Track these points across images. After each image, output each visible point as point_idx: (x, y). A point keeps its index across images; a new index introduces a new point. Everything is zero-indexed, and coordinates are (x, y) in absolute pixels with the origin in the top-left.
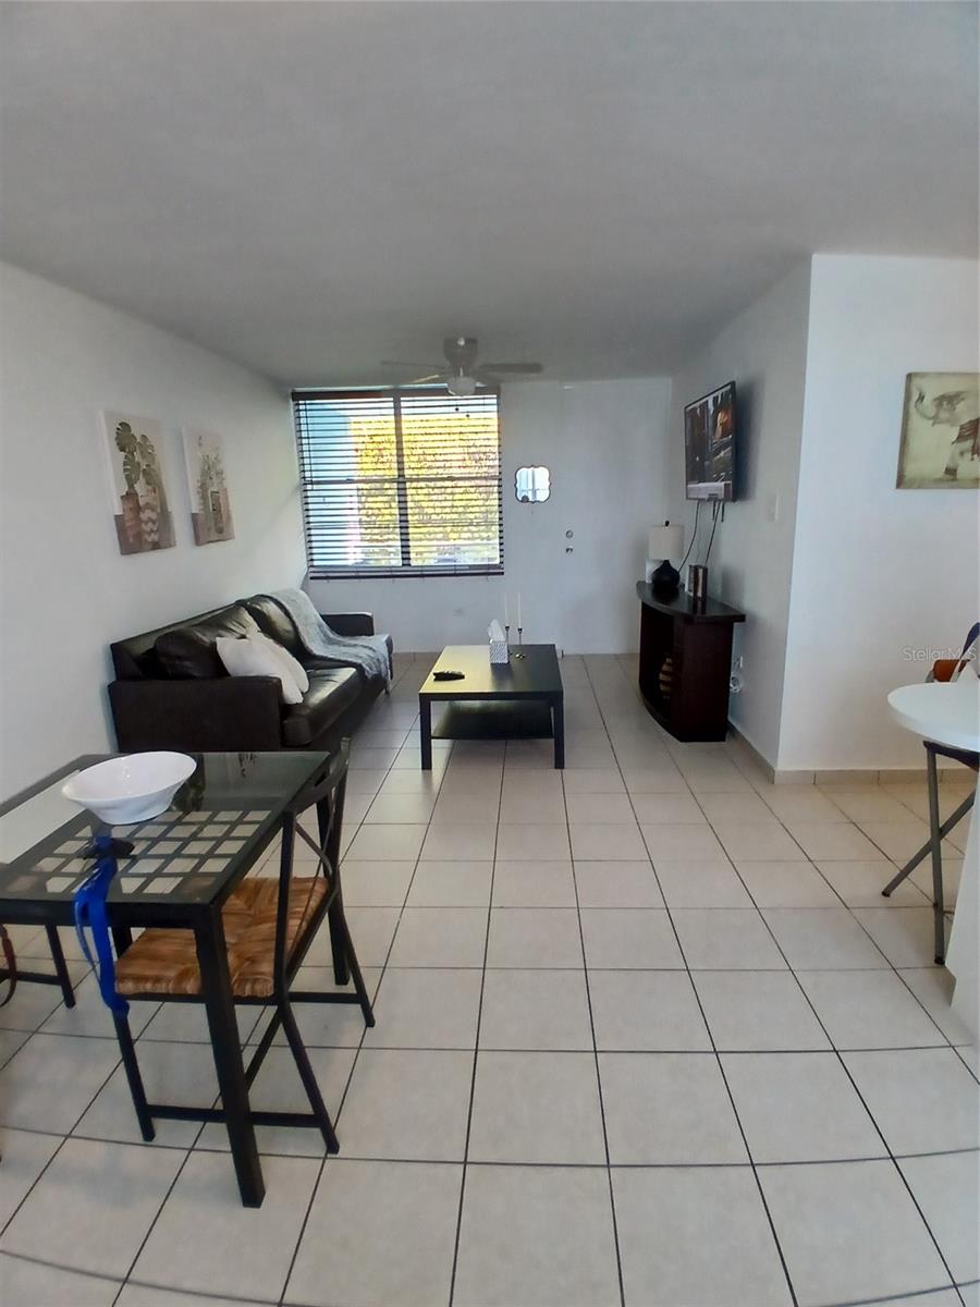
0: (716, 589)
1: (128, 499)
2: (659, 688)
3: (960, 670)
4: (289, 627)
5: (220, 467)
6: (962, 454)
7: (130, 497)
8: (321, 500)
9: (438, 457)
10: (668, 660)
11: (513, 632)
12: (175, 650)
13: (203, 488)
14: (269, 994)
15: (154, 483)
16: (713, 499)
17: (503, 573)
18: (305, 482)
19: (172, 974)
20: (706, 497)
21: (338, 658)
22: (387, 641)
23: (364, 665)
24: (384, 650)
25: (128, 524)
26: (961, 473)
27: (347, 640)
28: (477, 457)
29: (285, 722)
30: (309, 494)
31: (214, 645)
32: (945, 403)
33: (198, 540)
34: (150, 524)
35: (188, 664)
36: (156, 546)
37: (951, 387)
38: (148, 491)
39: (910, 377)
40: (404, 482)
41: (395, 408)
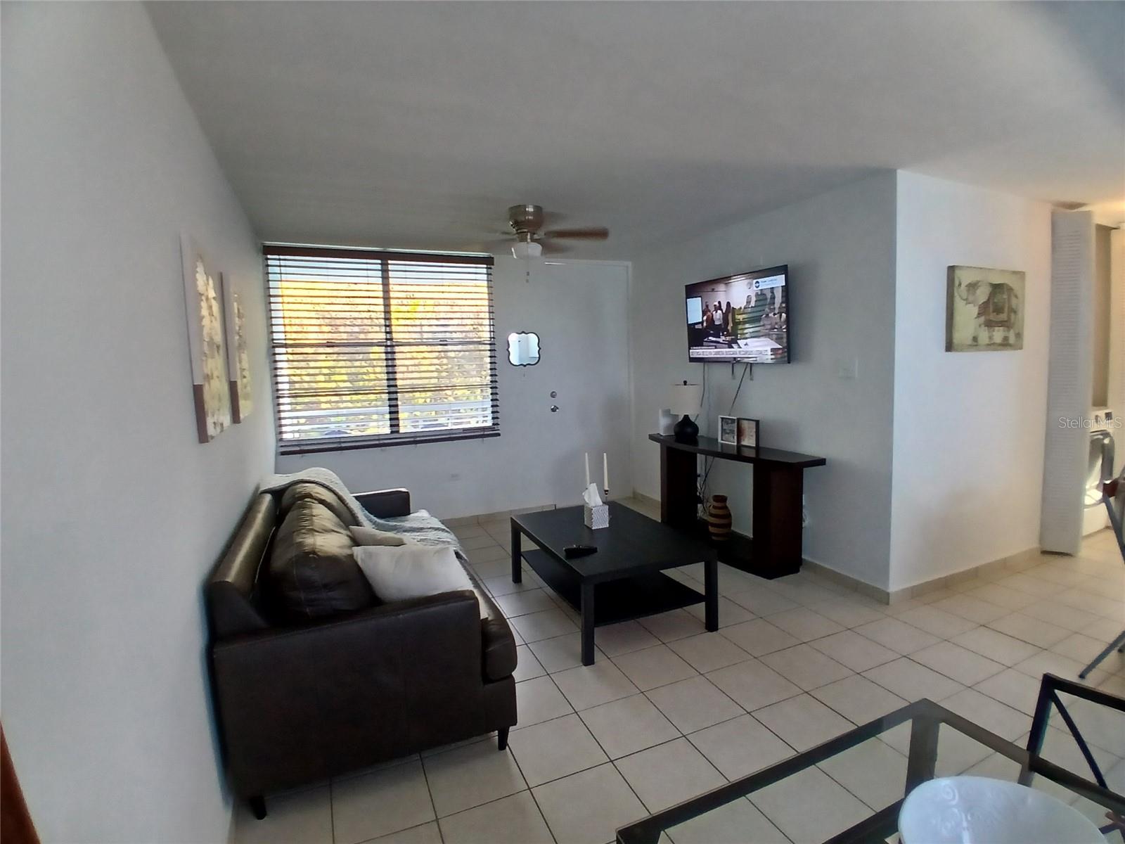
2: (708, 529)
6: (980, 326)
13: (239, 349)
17: (499, 435)
18: (273, 344)
25: (205, 398)
26: (980, 340)
30: (278, 358)
32: (971, 289)
33: (236, 417)
34: (218, 397)
38: (214, 353)
39: (951, 269)
40: (392, 346)
41: (382, 270)
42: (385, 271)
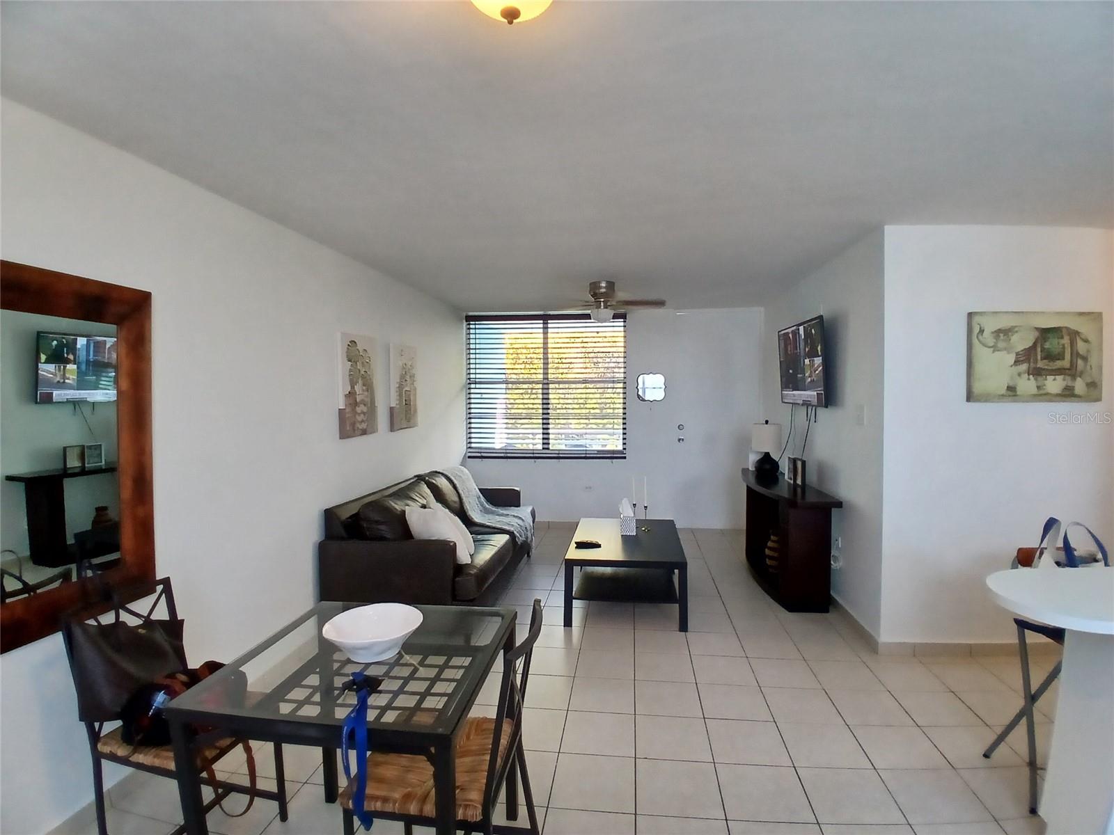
0: (812, 478)
1: (350, 397)
2: (765, 562)
3: (1040, 557)
4: (456, 499)
5: (414, 371)
6: (1019, 375)
7: (351, 395)
8: (479, 396)
9: (564, 361)
10: (772, 537)
11: (640, 508)
12: (375, 516)
13: (400, 387)
14: (478, 819)
15: (369, 386)
16: (806, 404)
17: (625, 458)
18: (470, 382)
19: (397, 795)
20: (801, 402)
21: (494, 525)
22: (531, 511)
23: (515, 532)
24: (530, 520)
25: (347, 416)
26: (1020, 391)
27: (501, 511)
28: (595, 360)
29: (457, 579)
30: (472, 391)
31: (404, 512)
32: (1001, 335)
33: (392, 428)
34: (362, 415)
35: (383, 527)
36: (364, 432)
37: (1004, 323)
38: (363, 390)
39: (970, 315)
40: (548, 384)
41: (544, 328)
42: (545, 328)
